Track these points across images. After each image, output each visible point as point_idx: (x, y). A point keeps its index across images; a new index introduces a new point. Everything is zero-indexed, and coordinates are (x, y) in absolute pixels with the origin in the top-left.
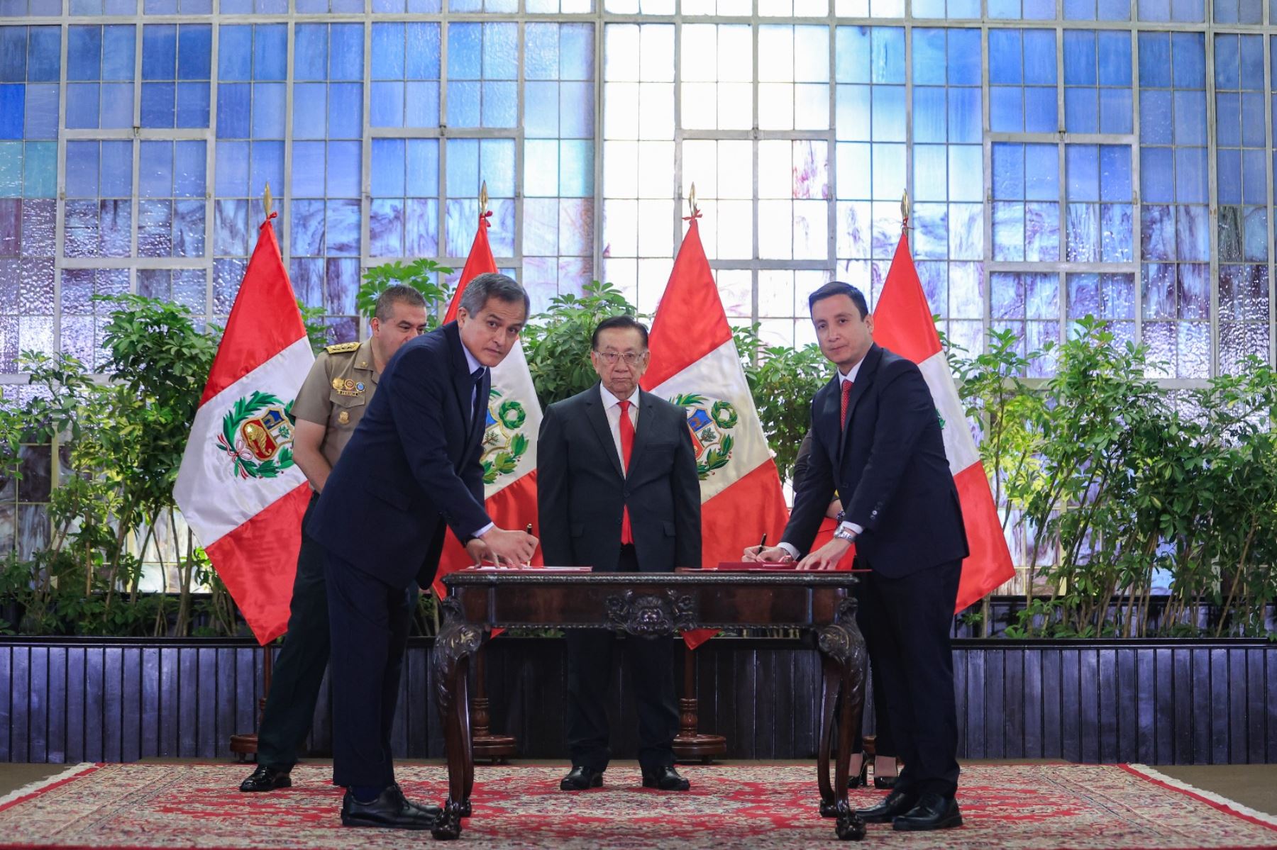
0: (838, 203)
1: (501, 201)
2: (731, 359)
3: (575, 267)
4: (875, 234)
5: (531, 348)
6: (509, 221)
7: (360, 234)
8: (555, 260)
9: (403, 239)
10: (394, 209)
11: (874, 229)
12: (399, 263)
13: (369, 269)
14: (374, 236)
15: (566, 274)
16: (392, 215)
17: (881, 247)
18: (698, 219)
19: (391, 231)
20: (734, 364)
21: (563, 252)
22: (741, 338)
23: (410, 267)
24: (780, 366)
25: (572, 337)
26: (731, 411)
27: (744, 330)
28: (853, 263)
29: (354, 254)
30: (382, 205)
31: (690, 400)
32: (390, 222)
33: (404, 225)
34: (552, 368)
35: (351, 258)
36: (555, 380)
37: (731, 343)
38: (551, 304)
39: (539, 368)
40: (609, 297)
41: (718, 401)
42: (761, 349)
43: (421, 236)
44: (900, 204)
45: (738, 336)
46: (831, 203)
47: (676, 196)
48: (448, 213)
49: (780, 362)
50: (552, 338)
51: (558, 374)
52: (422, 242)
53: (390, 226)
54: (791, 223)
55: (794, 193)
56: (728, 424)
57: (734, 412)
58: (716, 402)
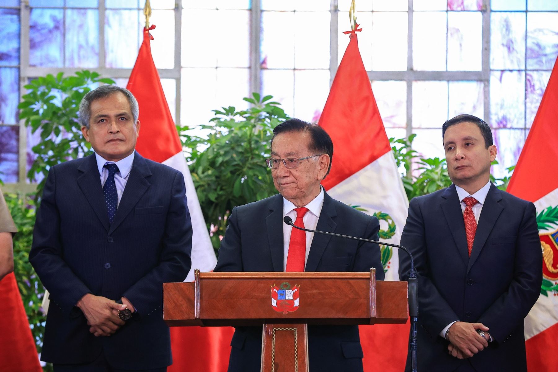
0: (493, 14)
2: (390, 171)
4: (530, 44)
5: (192, 159)
7: (19, 43)
8: (213, 71)
9: (63, 48)
10: (54, 19)
11: (528, 40)
12: (61, 74)
13: (30, 79)
14: (33, 45)
16: (51, 25)
17: (535, 58)
18: (356, 32)
19: (50, 40)
20: (393, 176)
22: (398, 148)
23: (71, 78)
24: (436, 177)
25: (233, 148)
26: (390, 221)
27: (400, 141)
28: (506, 74)
29: (14, 63)
30: (41, 15)
32: (50, 31)
33: (64, 35)
34: (213, 178)
35: (11, 67)
36: (216, 190)
37: (389, 155)
38: (213, 115)
39: (200, 178)
40: (269, 110)
41: (377, 212)
42: (417, 160)
43: (80, 47)
45: (395, 147)
46: (485, 15)
47: (333, 8)
48: (108, 23)
49: (437, 173)
50: (213, 149)
51: (219, 184)
52: (82, 52)
53: (50, 36)
54: (446, 35)
55: (449, 5)
56: (387, 235)
57: (393, 222)
58: (375, 213)
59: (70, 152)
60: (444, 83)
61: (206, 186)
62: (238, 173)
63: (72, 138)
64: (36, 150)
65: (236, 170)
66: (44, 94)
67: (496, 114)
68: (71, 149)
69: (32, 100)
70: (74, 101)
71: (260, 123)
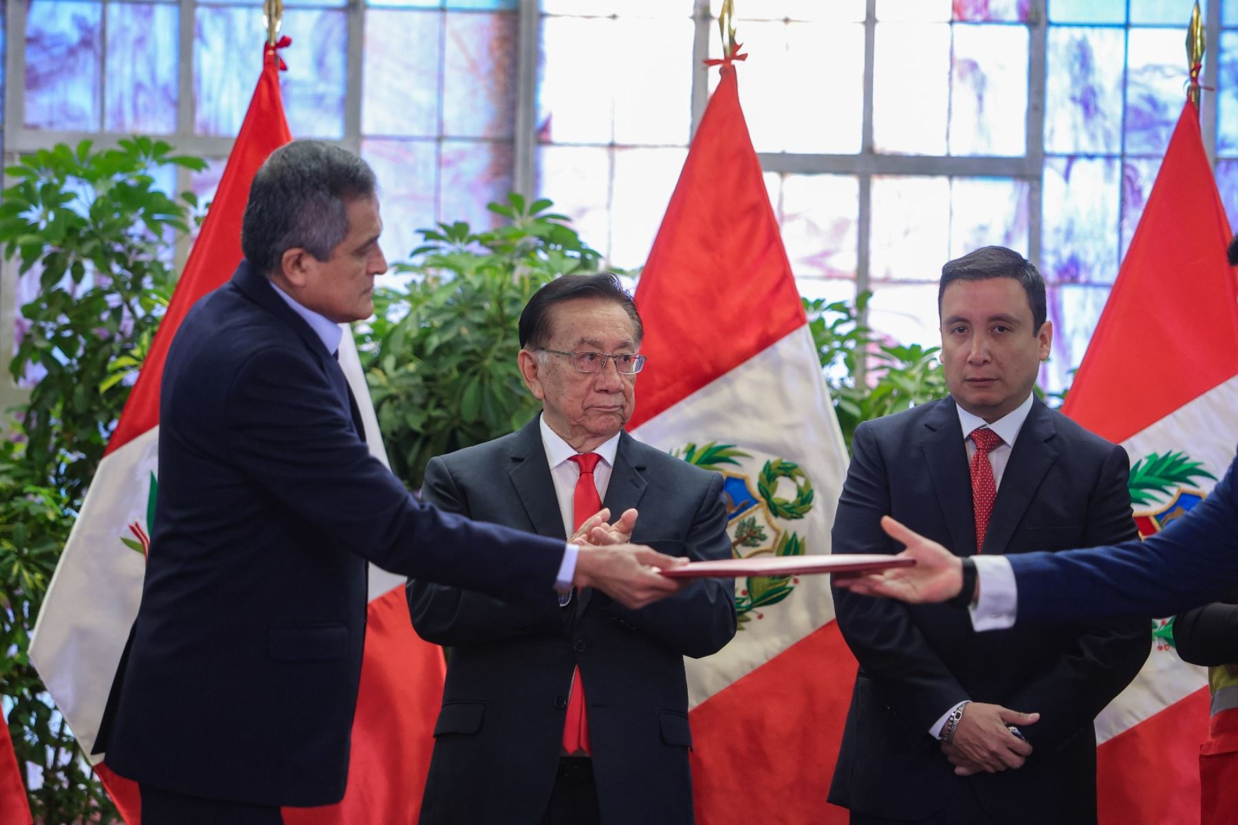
0: (1052, 30)
1: (316, 14)
2: (803, 370)
3: (477, 162)
4: (1133, 99)
5: (374, 337)
6: (335, 59)
7: (3, 76)
8: (431, 146)
9: (100, 90)
10: (80, 23)
11: (1131, 89)
12: (88, 143)
13: (25, 155)
14: (33, 81)
15: (456, 178)
16: (74, 36)
17: (1144, 128)
18: (734, 62)
19: (71, 71)
20: (810, 380)
21: (450, 130)
22: (829, 323)
23: (110, 154)
24: (911, 386)
25: (461, 315)
26: (801, 481)
27: (837, 307)
28: (1080, 166)
30: (52, 15)
31: (715, 456)
32: (72, 52)
33: (102, 61)
34: (419, 380)
36: (424, 407)
37: (803, 335)
38: (419, 241)
39: (390, 381)
40: (544, 230)
41: (773, 459)
42: (873, 348)
43: (138, 87)
44: (1184, 34)
45: (821, 321)
46: (1037, 32)
47: (699, 12)
48: (201, 36)
49: (913, 378)
50: (418, 315)
51: (431, 395)
52: (142, 99)
53: (71, 61)
54: (947, 77)
55: (956, 8)
56: (794, 510)
57: (807, 484)
58: (768, 462)
59: (105, 316)
60: (942, 181)
61: (403, 398)
62: (471, 370)
63: (111, 286)
64: (30, 311)
65: (470, 362)
66: (47, 188)
67: (1056, 252)
68: (107, 308)
69: (23, 202)
70: (115, 205)
71: (524, 260)
